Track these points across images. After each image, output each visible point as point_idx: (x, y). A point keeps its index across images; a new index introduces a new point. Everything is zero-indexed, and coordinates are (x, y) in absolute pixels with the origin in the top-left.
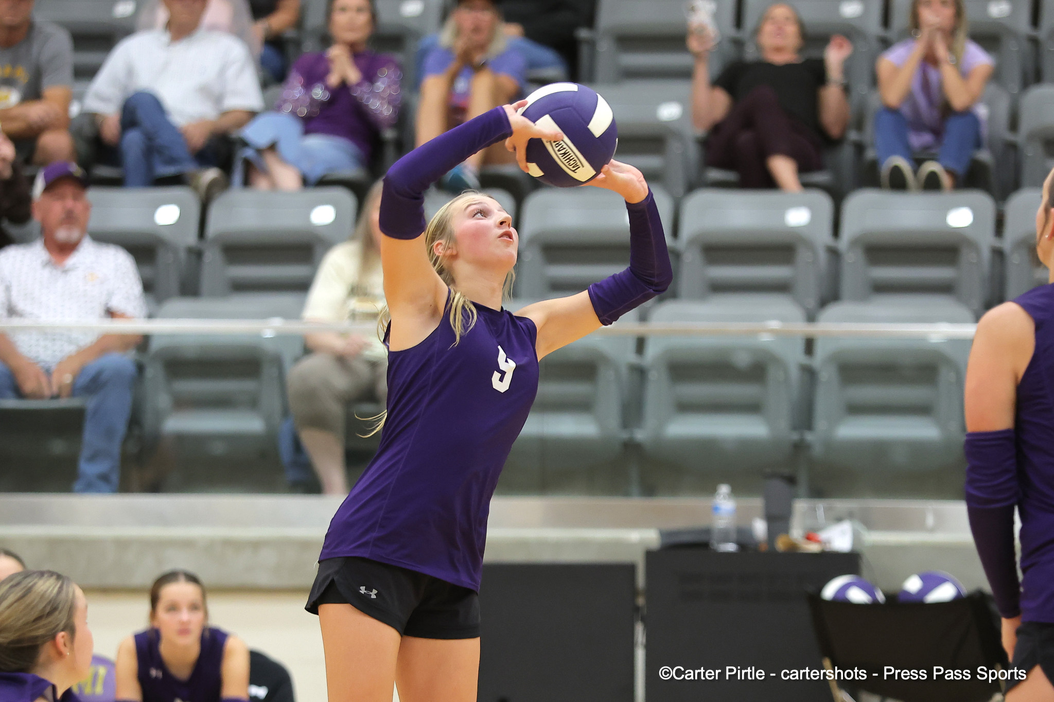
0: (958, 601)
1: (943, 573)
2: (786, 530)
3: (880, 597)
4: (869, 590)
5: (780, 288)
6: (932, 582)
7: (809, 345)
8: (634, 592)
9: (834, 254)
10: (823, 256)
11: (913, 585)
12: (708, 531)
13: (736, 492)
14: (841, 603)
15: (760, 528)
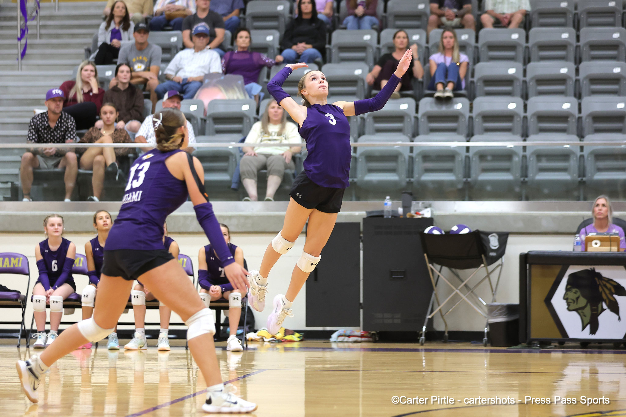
0: (469, 234)
1: (465, 225)
2: (410, 211)
3: (443, 233)
4: (440, 231)
5: (399, 130)
6: (461, 227)
7: (412, 149)
8: (360, 232)
9: (416, 118)
10: (413, 119)
11: (455, 228)
12: (383, 211)
13: (392, 199)
14: (430, 235)
15: (400, 210)
